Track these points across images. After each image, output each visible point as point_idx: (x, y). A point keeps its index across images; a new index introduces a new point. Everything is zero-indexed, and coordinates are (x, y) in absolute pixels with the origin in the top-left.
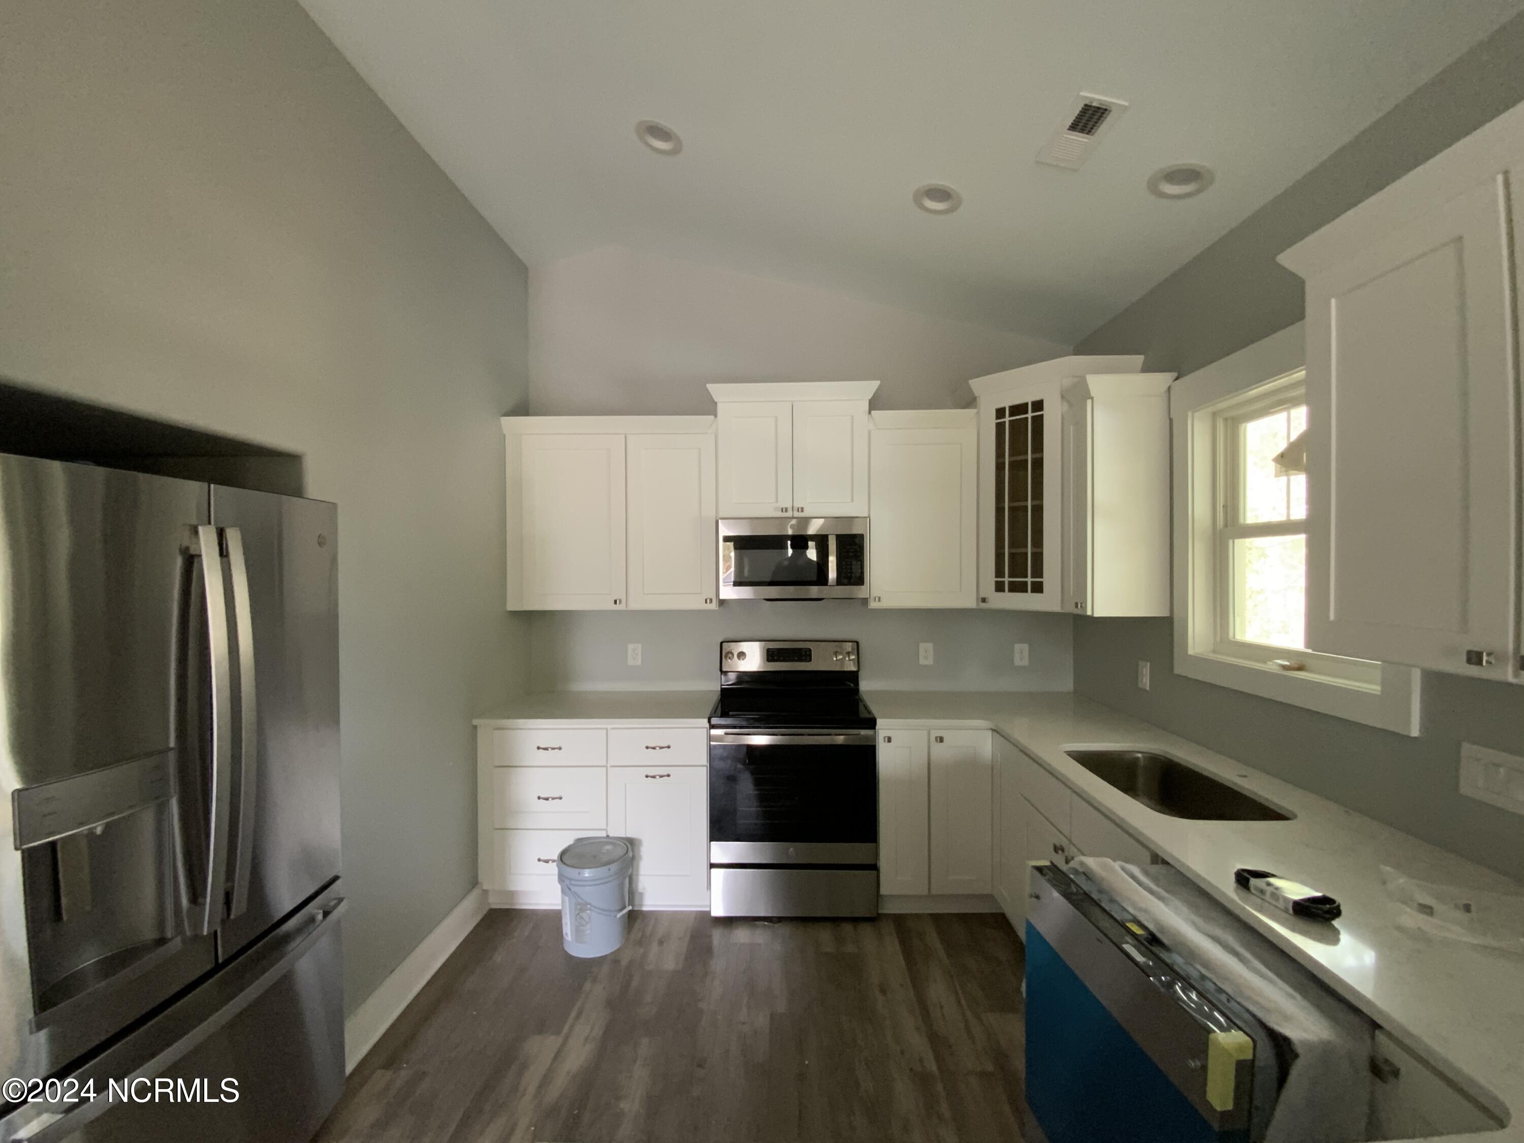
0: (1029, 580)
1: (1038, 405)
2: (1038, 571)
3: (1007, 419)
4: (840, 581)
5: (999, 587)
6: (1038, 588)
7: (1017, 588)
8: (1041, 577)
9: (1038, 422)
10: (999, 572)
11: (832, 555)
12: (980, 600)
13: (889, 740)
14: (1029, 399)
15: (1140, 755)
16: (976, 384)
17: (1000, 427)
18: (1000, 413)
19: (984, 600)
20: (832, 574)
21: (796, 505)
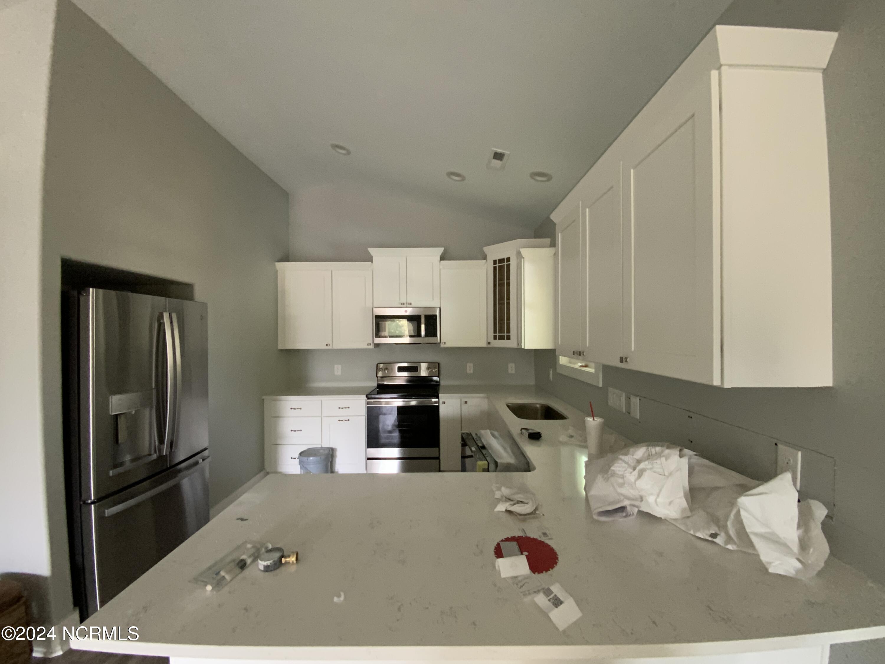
0: (505, 334)
1: (508, 259)
2: (509, 331)
3: (497, 265)
4: (427, 335)
5: (495, 338)
6: (509, 338)
7: (501, 338)
8: (510, 333)
9: (508, 266)
10: (495, 332)
11: (423, 324)
12: (488, 343)
13: (444, 403)
14: (505, 256)
15: (538, 406)
16: (486, 249)
17: (495, 268)
18: (495, 262)
19: (489, 343)
20: (423, 333)
21: (409, 302)
